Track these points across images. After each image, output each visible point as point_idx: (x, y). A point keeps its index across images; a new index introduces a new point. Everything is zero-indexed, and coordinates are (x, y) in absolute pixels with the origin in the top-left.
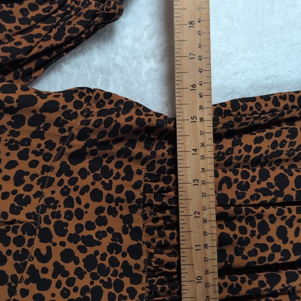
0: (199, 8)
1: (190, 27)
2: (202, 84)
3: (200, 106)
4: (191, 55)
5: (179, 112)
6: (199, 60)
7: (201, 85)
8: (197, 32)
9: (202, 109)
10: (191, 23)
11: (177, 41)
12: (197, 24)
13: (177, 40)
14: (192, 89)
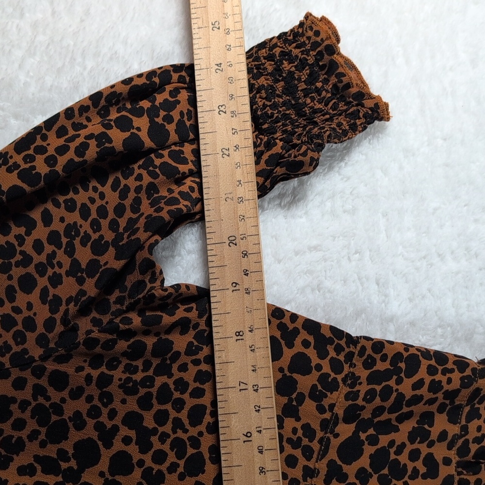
0: (249, 310)
1: (237, 340)
2: (261, 431)
3: (260, 467)
4: (241, 384)
5: (226, 479)
6: (254, 392)
7: (260, 433)
8: (248, 347)
9: (264, 473)
10: (238, 334)
11: (218, 365)
12: (248, 335)
13: (219, 362)
14: (246, 440)
